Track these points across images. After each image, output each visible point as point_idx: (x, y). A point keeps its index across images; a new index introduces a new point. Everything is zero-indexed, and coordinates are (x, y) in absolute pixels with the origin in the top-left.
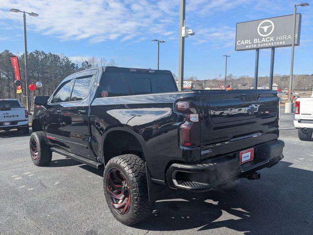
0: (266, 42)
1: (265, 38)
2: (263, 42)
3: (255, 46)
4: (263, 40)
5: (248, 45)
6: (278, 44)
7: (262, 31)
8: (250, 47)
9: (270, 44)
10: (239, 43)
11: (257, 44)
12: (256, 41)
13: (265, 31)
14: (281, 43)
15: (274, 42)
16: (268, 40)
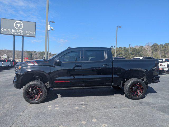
0: (19, 33)
1: (19, 30)
2: (18, 32)
3: (13, 33)
4: (17, 31)
5: (9, 32)
6: (25, 35)
7: (17, 26)
8: (10, 33)
9: (21, 34)
10: (2, 29)
11: (14, 32)
12: (13, 31)
13: (19, 26)
14: (27, 35)
15: (23, 33)
16: (20, 31)
